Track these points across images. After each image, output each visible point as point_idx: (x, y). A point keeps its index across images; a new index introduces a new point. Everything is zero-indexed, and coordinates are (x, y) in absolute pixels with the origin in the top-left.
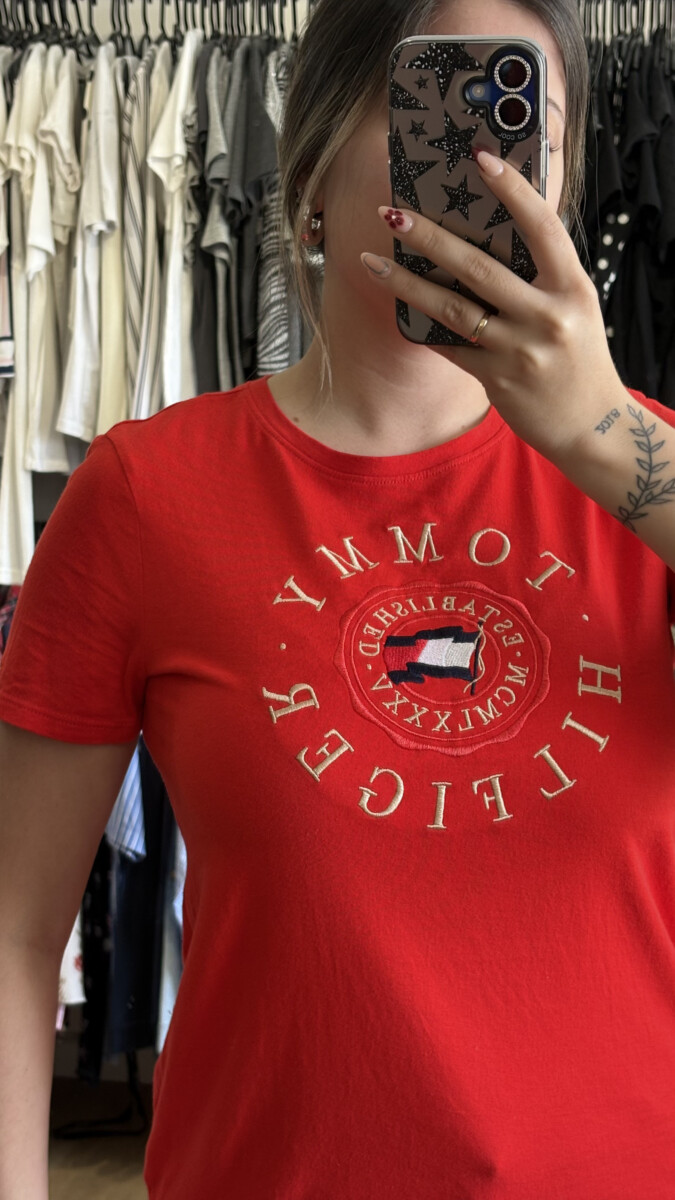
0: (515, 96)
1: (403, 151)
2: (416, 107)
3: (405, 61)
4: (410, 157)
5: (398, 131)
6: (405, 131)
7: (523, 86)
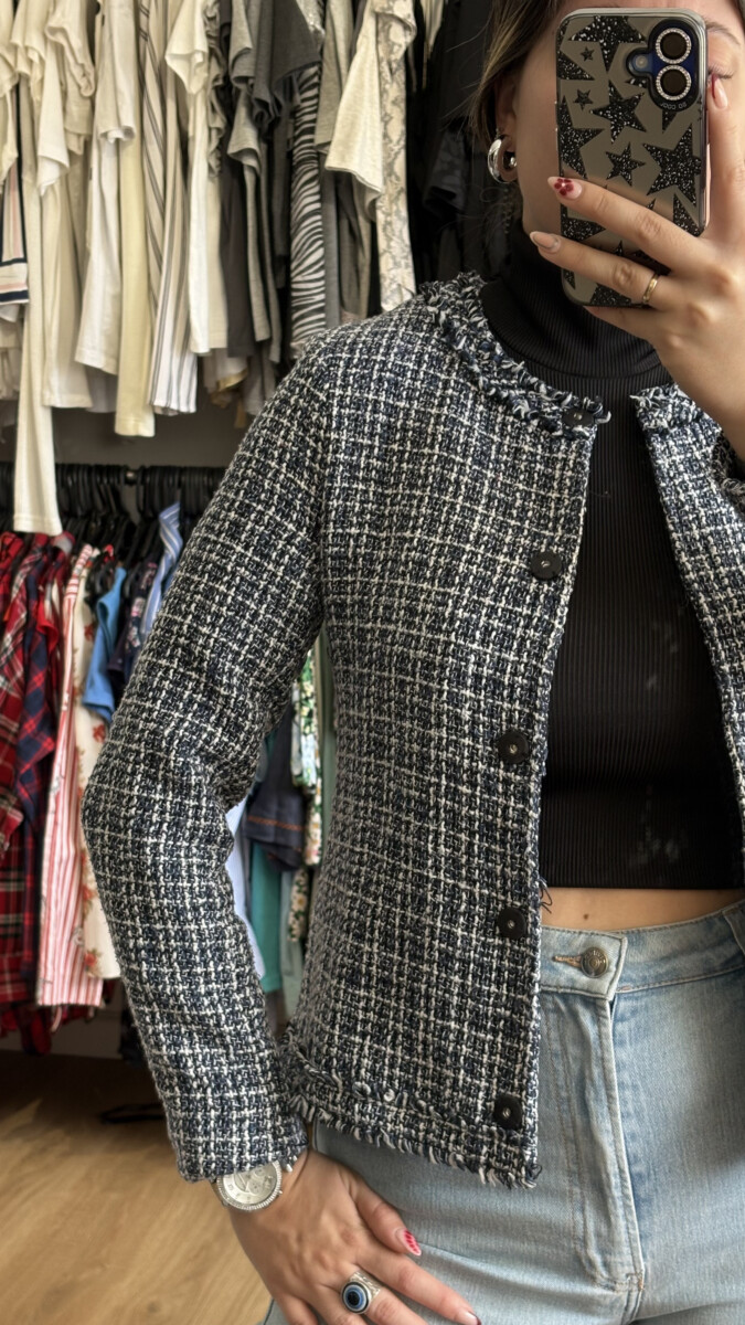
0: (676, 68)
1: (569, 119)
2: (582, 78)
3: (571, 33)
4: (575, 126)
5: (564, 101)
6: (571, 98)
7: (684, 58)
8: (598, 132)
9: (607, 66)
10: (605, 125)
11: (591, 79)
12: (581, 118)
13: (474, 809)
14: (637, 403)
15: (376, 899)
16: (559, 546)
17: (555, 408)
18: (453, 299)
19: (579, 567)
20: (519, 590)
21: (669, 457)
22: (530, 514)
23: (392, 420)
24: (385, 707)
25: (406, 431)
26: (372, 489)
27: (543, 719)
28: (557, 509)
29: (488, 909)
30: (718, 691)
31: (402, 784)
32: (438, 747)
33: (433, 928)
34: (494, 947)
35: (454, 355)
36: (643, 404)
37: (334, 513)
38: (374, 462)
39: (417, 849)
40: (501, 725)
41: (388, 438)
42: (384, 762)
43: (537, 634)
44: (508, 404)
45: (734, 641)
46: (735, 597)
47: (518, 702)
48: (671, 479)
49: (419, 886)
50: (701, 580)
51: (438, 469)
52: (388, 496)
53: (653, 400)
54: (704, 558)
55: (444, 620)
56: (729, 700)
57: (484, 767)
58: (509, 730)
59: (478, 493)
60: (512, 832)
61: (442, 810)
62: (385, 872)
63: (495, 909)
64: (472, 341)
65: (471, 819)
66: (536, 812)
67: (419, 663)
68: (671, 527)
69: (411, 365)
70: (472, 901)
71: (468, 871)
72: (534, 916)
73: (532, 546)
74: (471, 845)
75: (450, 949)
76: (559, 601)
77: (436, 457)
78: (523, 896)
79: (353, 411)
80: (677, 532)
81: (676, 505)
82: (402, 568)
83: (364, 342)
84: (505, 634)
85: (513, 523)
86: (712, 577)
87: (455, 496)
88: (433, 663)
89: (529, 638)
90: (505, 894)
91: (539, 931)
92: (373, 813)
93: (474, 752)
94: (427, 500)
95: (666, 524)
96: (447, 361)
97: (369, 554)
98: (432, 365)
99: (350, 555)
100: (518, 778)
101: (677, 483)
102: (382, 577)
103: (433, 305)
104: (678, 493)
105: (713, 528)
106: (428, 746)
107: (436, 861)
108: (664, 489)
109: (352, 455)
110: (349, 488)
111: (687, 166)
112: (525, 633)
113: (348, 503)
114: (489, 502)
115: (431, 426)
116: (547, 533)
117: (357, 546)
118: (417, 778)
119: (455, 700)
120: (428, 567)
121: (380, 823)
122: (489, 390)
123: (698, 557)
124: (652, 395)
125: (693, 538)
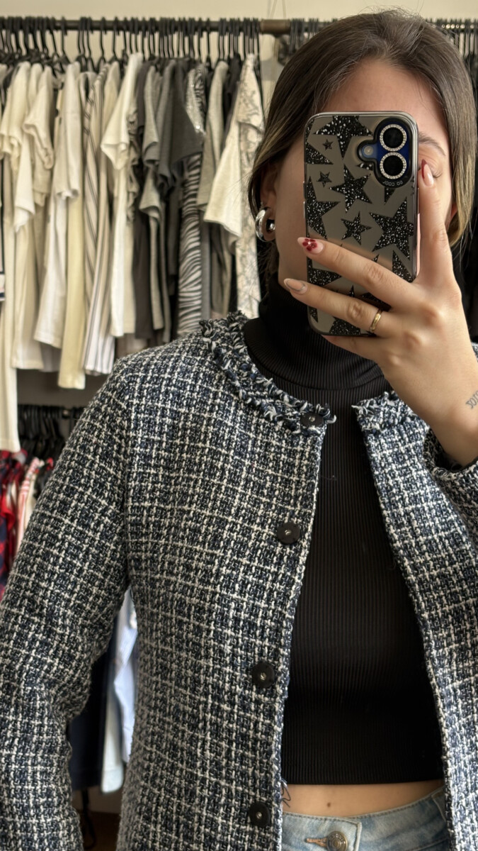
0: (395, 154)
1: (314, 195)
2: (323, 162)
3: (315, 128)
4: (319, 199)
5: (310, 180)
6: (315, 180)
7: (401, 146)
8: (336, 203)
9: (343, 154)
10: (341, 198)
11: (331, 163)
12: (323, 193)
13: (232, 723)
14: (357, 411)
15: (160, 790)
16: (298, 518)
17: (295, 412)
18: (223, 332)
19: (313, 534)
20: (268, 552)
21: (380, 451)
22: (277, 493)
23: (176, 422)
24: (168, 639)
25: (186, 430)
26: (161, 473)
27: (286, 654)
28: (297, 489)
29: (242, 802)
30: (421, 633)
31: (180, 701)
32: (206, 674)
33: (200, 816)
34: (246, 832)
35: (222, 374)
36: (361, 412)
37: (132, 491)
38: (163, 453)
39: (190, 753)
40: (254, 657)
41: (173, 435)
42: (168, 682)
43: (282, 587)
44: (261, 409)
45: (431, 594)
46: (432, 560)
47: (267, 640)
48: (383, 468)
49: (190, 782)
50: (405, 548)
51: (209, 459)
52: (172, 478)
53: (369, 408)
54: (408, 530)
55: (212, 575)
56: (429, 641)
57: (241, 690)
58: (261, 662)
59: (238, 477)
60: (261, 742)
61: (208, 723)
62: (167, 769)
63: (247, 802)
64: (235, 363)
65: (230, 731)
66: (279, 726)
67: (193, 608)
68: (383, 506)
69: (190, 381)
70: (229, 796)
71: (227, 772)
72: (276, 809)
73: (278, 518)
74: (229, 751)
75: (213, 833)
76: (298, 562)
77: (207, 450)
78: (268, 793)
79: (147, 416)
80: (387, 510)
81: (387, 488)
82: (181, 533)
83: (156, 364)
84: (258, 586)
85: (264, 499)
86: (414, 545)
87: (221, 479)
88: (203, 608)
89: (276, 590)
90: (255, 790)
91: (280, 822)
92: (160, 720)
93: (233, 678)
94: (200, 482)
95: (379, 504)
96: (217, 377)
97: (157, 522)
98: (205, 381)
99: (144, 522)
100: (267, 699)
101: (387, 471)
102: (167, 539)
103: (207, 337)
104: (388, 479)
105: (414, 507)
106: (198, 672)
107: (203, 762)
108: (377, 476)
109: (146, 448)
110: (144, 473)
111: (403, 229)
112: (273, 586)
113: (143, 484)
114: (246, 483)
115: (204, 427)
116: (289, 508)
117: (149, 516)
118: (190, 697)
119: (220, 638)
120: (200, 533)
121: (164, 729)
122: (246, 400)
123: (403, 529)
124: (368, 405)
125: (399, 514)
